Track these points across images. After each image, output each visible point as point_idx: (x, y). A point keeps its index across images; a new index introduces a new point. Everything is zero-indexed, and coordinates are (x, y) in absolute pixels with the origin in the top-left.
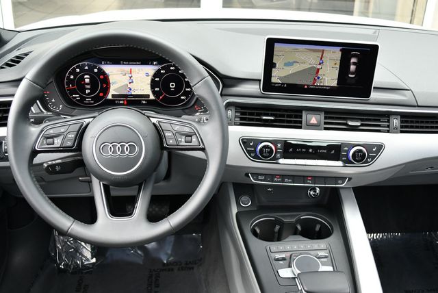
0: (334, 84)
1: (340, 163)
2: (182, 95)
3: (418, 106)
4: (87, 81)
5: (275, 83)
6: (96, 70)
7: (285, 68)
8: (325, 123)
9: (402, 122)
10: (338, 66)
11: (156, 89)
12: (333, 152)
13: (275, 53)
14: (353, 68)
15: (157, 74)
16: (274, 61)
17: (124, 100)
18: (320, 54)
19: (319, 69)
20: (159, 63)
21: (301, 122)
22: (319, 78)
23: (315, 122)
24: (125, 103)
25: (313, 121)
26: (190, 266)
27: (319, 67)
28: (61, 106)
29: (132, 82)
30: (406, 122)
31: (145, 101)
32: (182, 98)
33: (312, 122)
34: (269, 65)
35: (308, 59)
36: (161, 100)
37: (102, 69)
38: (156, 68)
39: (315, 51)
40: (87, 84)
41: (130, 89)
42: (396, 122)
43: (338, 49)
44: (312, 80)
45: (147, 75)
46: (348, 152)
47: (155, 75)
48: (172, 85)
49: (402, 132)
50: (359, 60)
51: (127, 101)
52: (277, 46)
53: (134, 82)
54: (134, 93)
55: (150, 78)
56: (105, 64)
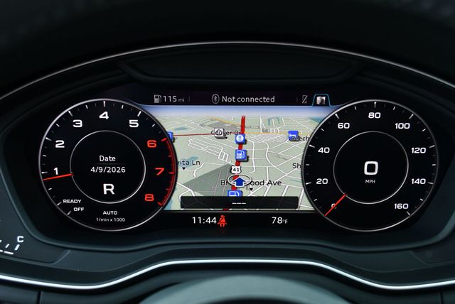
2: (398, 199)
6: (134, 123)
11: (320, 181)
15: (325, 134)
17: (218, 216)
20: (334, 101)
24: (223, 221)
28: (20, 239)
29: (246, 159)
31: (284, 216)
32: (398, 206)
36: (334, 215)
38: (322, 114)
41: (240, 182)
45: (294, 137)
47: (318, 139)
48: (371, 168)
51: (228, 216)
53: (252, 159)
54: (251, 194)
55: (300, 147)
56: (162, 103)
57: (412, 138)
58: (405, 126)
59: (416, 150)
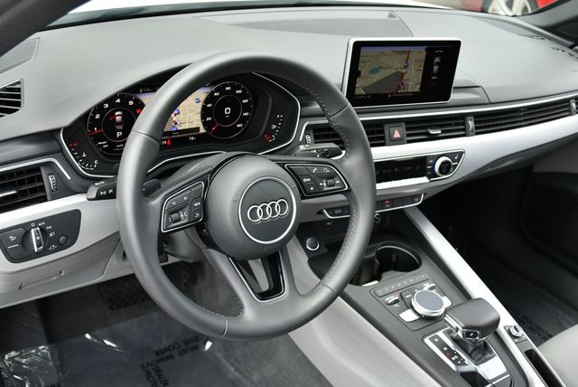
0: (417, 89)
1: (424, 180)
2: (238, 122)
3: (491, 103)
4: (118, 119)
5: (359, 95)
6: (131, 103)
7: (370, 75)
8: (408, 135)
9: (475, 122)
10: (422, 68)
11: (208, 119)
12: (417, 168)
13: (361, 59)
14: (436, 68)
15: (210, 99)
16: (359, 69)
17: (167, 140)
18: (405, 56)
19: (403, 74)
21: (383, 138)
23: (399, 136)
24: (169, 142)
25: (397, 135)
26: (191, 345)
27: (404, 71)
28: (96, 162)
29: (179, 113)
30: (480, 122)
31: (194, 136)
32: (238, 126)
33: (395, 136)
34: (354, 73)
35: (394, 63)
36: (214, 133)
37: (139, 100)
40: (119, 124)
41: (176, 124)
42: (471, 124)
43: (423, 49)
46: (433, 165)
49: (477, 134)
51: (172, 140)
53: (181, 113)
54: (181, 128)
56: (143, 92)
58: (240, 91)
59: (244, 101)
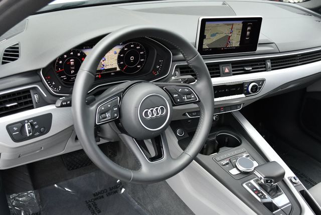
20: (124, 43)
22: (230, 42)
38: (121, 47)
39: (228, 25)
44: (226, 44)
45: (116, 53)
47: (120, 53)
48: (132, 58)
50: (252, 29)
52: (207, 24)
55: (117, 55)
57: (140, 50)
